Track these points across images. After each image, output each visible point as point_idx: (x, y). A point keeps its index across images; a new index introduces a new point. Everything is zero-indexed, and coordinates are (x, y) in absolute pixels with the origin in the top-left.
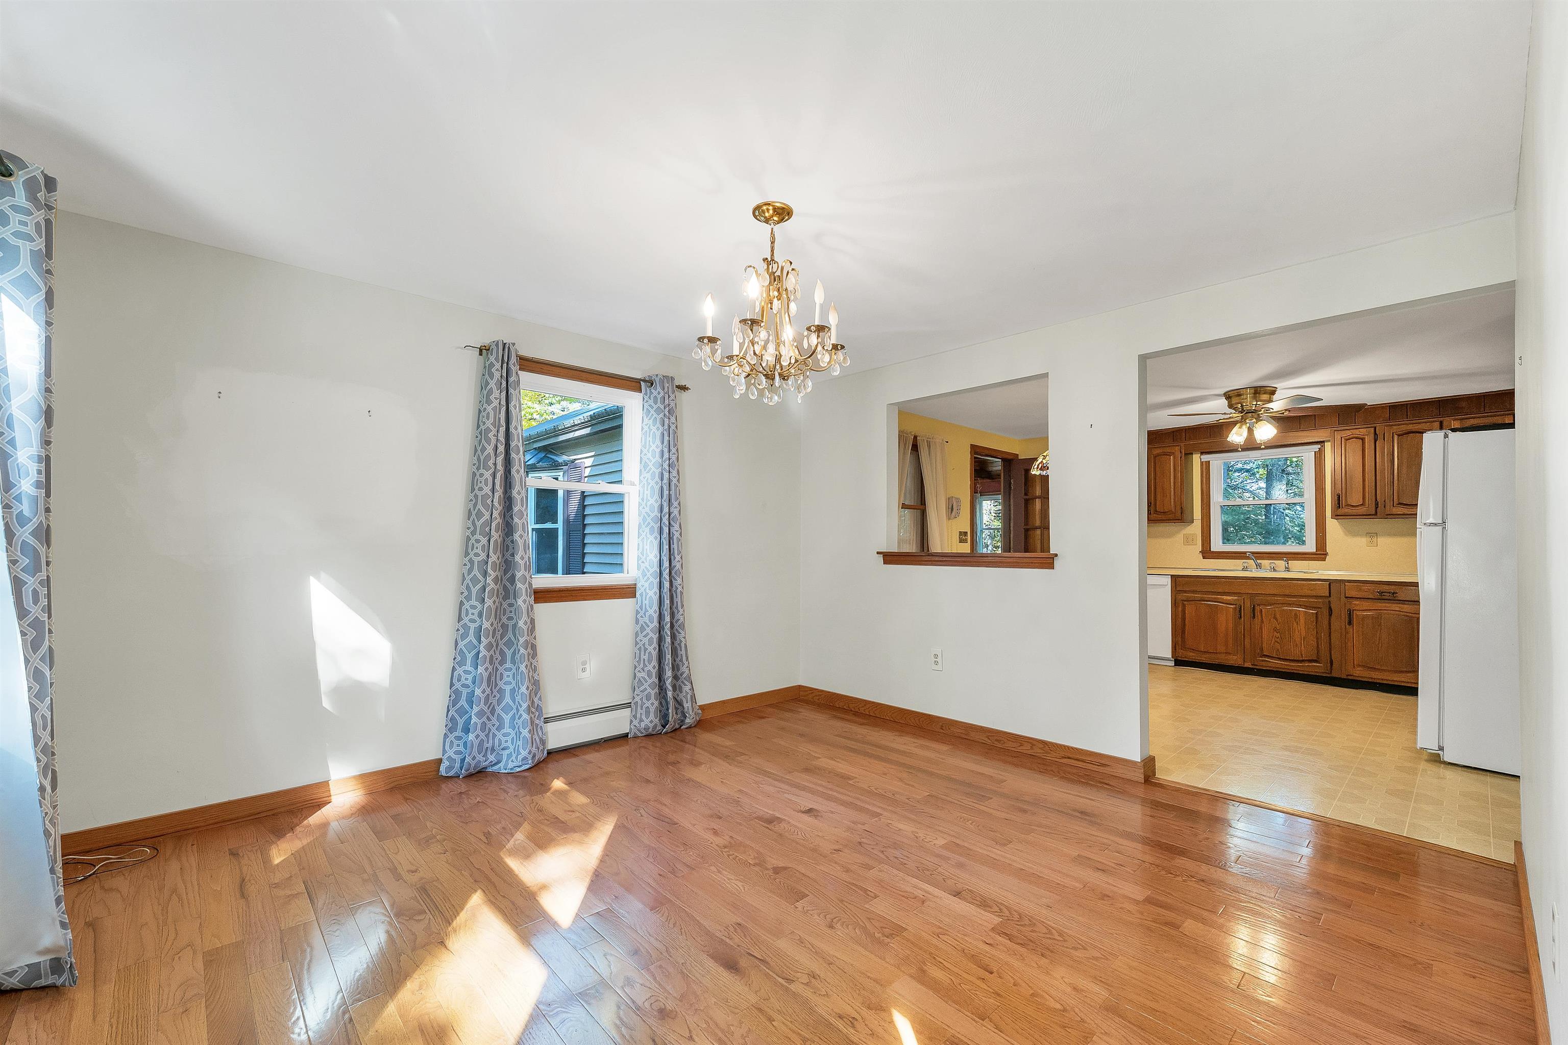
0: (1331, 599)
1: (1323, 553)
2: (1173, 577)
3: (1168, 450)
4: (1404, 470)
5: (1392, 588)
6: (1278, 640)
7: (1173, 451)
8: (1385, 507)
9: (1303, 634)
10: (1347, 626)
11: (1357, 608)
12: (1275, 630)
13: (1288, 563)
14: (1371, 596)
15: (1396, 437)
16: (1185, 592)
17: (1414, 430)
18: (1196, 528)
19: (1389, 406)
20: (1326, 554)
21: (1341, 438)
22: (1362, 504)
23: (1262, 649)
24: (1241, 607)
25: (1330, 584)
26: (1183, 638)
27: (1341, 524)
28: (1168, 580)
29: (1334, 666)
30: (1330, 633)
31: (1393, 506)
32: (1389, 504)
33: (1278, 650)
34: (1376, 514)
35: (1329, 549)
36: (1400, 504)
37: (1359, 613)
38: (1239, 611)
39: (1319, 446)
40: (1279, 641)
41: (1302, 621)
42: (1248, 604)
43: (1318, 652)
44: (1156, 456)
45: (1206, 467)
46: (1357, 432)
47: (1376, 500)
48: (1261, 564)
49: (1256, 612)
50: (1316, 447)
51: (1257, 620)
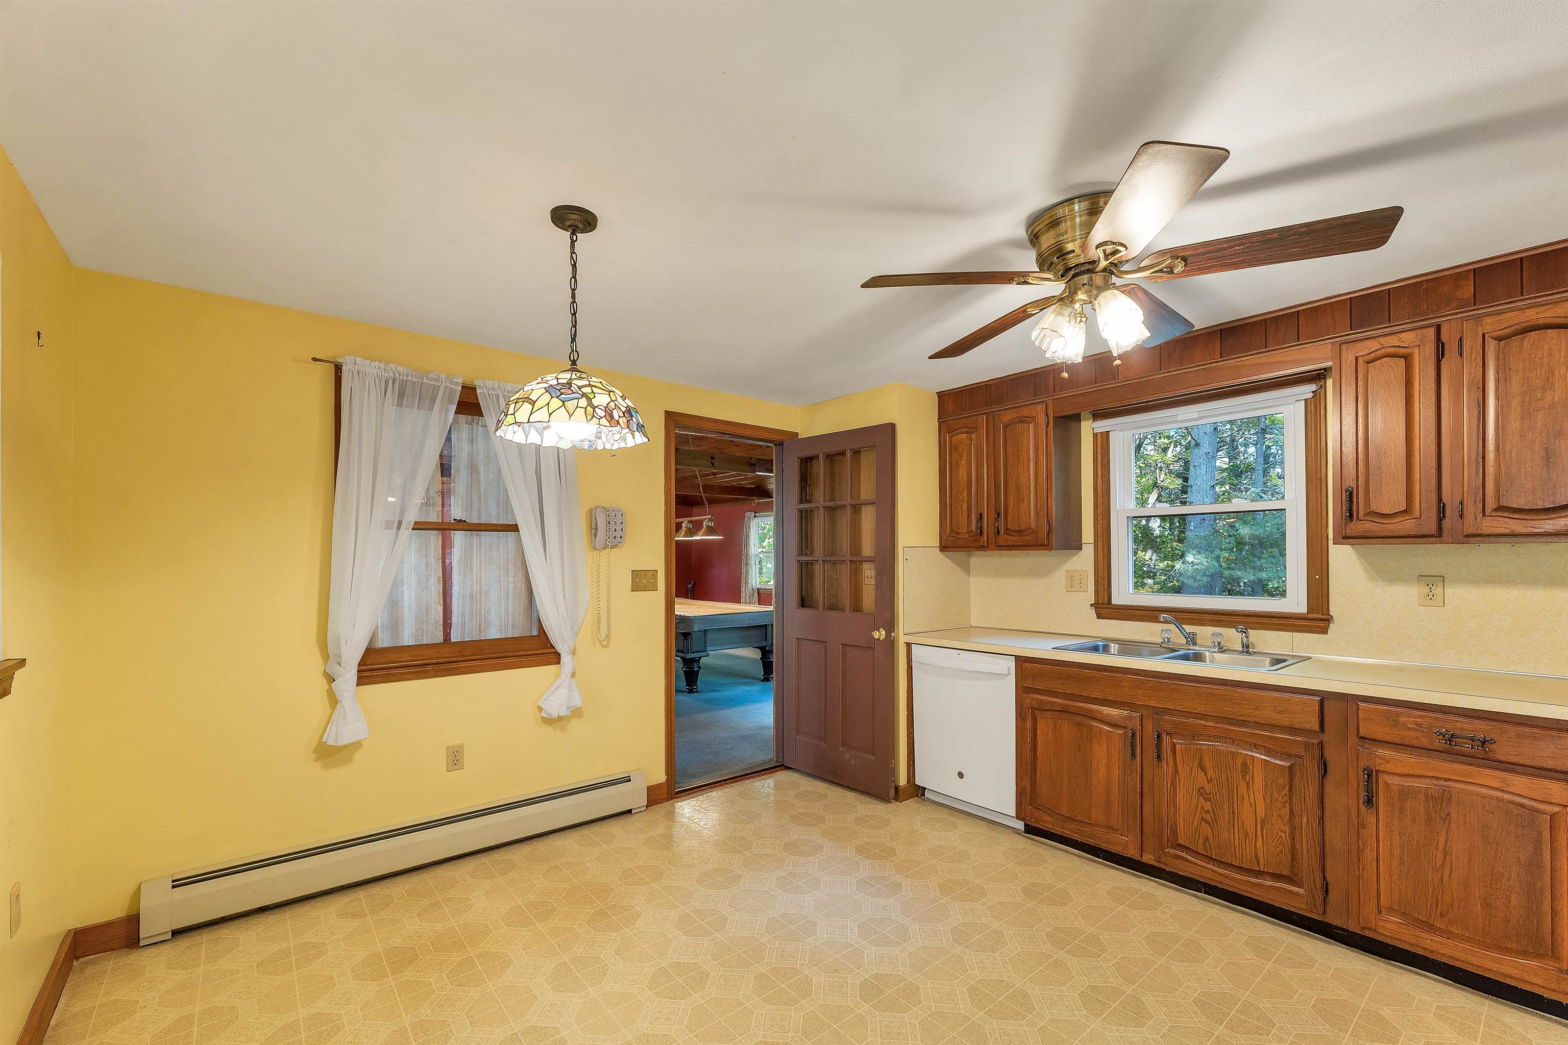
0: (1326, 737)
1: (1320, 616)
2: (1022, 662)
3: (1026, 412)
4: (1515, 425)
5: (1480, 729)
6: (1208, 817)
7: (1033, 415)
8: (1461, 516)
9: (1261, 813)
10: (1363, 809)
11: (1388, 767)
12: (1201, 792)
13: (1247, 637)
14: (1425, 742)
15: (1491, 346)
16: (1038, 691)
17: (1541, 322)
18: (1084, 560)
19: (1474, 270)
20: (1328, 620)
21: (1357, 358)
22: (1405, 512)
23: (1174, 831)
24: (1134, 735)
25: (1322, 703)
26: (1033, 783)
27: (1360, 554)
28: (1011, 664)
29: (1331, 896)
30: (1322, 818)
31: (1484, 515)
32: (1472, 509)
33: (1207, 839)
34: (1439, 533)
35: (1335, 609)
36: (1500, 508)
37: (1394, 781)
38: (1132, 741)
39: (1313, 387)
40: (1209, 819)
41: (1259, 781)
42: (1149, 728)
43: (1294, 859)
44: (1007, 426)
45: (1102, 442)
46: (1393, 341)
47: (1440, 500)
48: (1194, 634)
49: (1164, 747)
50: (1307, 390)
51: (1166, 768)
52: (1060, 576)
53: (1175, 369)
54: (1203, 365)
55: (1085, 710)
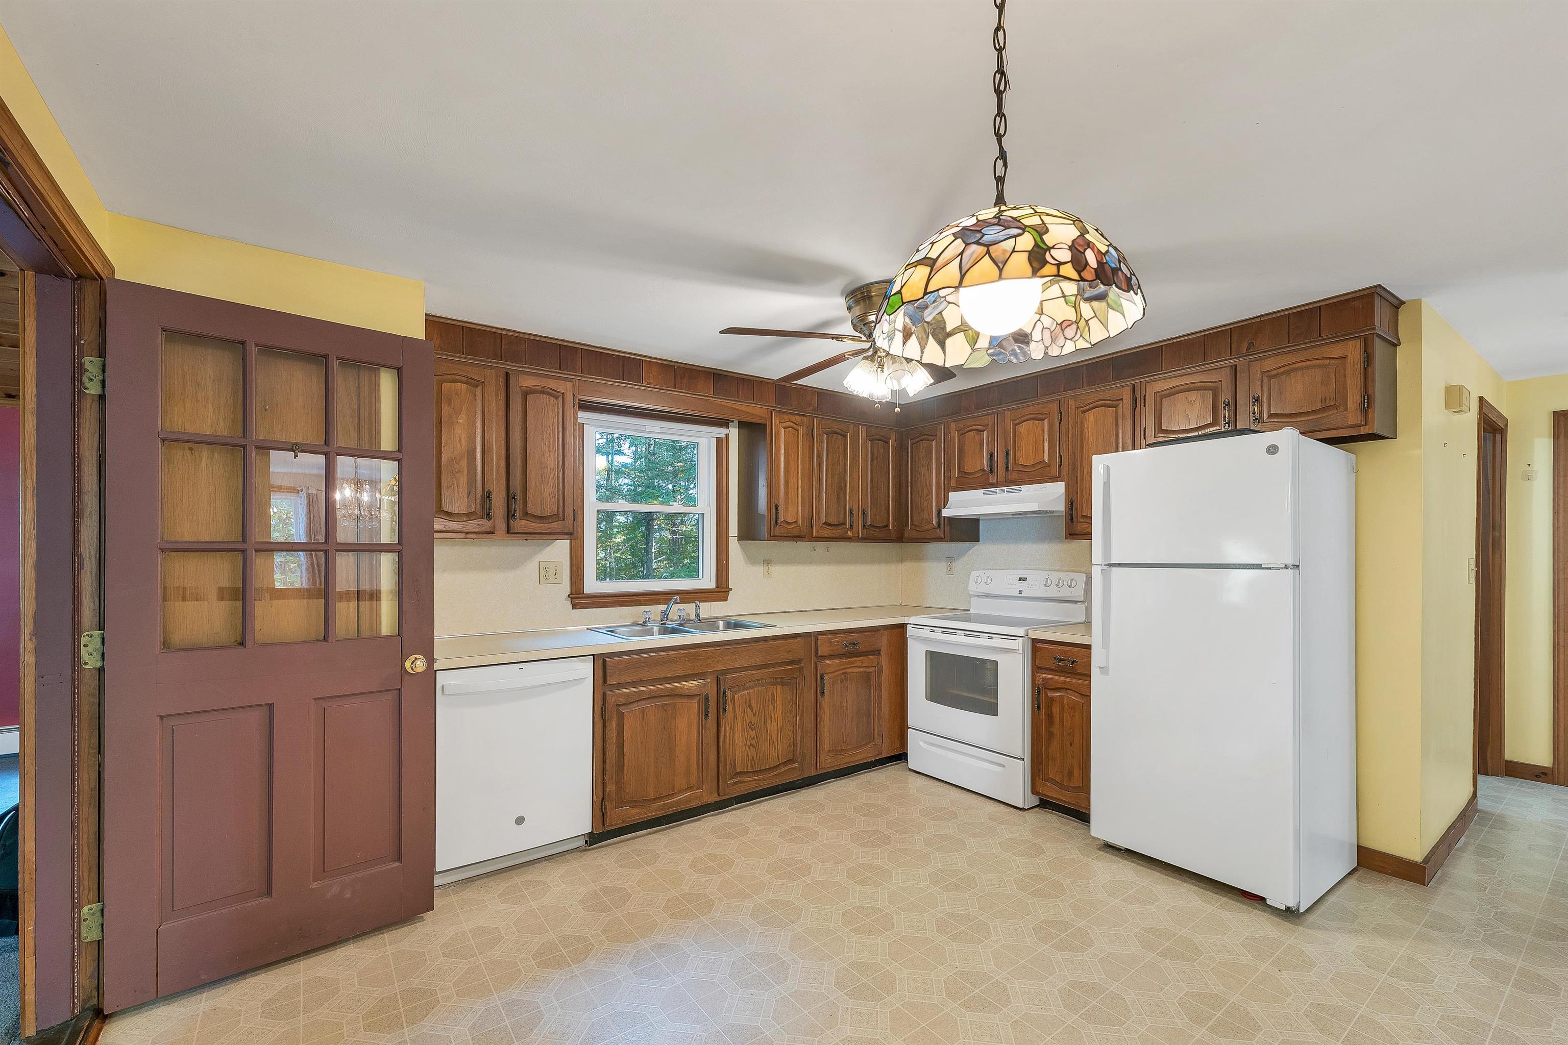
3: (552, 384)
6: (753, 742)
7: (561, 389)
9: (780, 724)
10: (820, 698)
12: (750, 725)
14: (840, 651)
15: (824, 436)
16: (623, 686)
18: (560, 550)
20: (728, 590)
21: (779, 423)
22: (796, 522)
23: (733, 764)
24: (707, 698)
26: (619, 781)
28: (588, 667)
33: (753, 759)
34: (806, 535)
35: (731, 583)
38: (705, 705)
44: (527, 393)
46: (793, 418)
48: (664, 612)
49: (727, 701)
51: (728, 716)
52: (531, 568)
53: (686, 392)
54: (704, 396)
55: (669, 691)
